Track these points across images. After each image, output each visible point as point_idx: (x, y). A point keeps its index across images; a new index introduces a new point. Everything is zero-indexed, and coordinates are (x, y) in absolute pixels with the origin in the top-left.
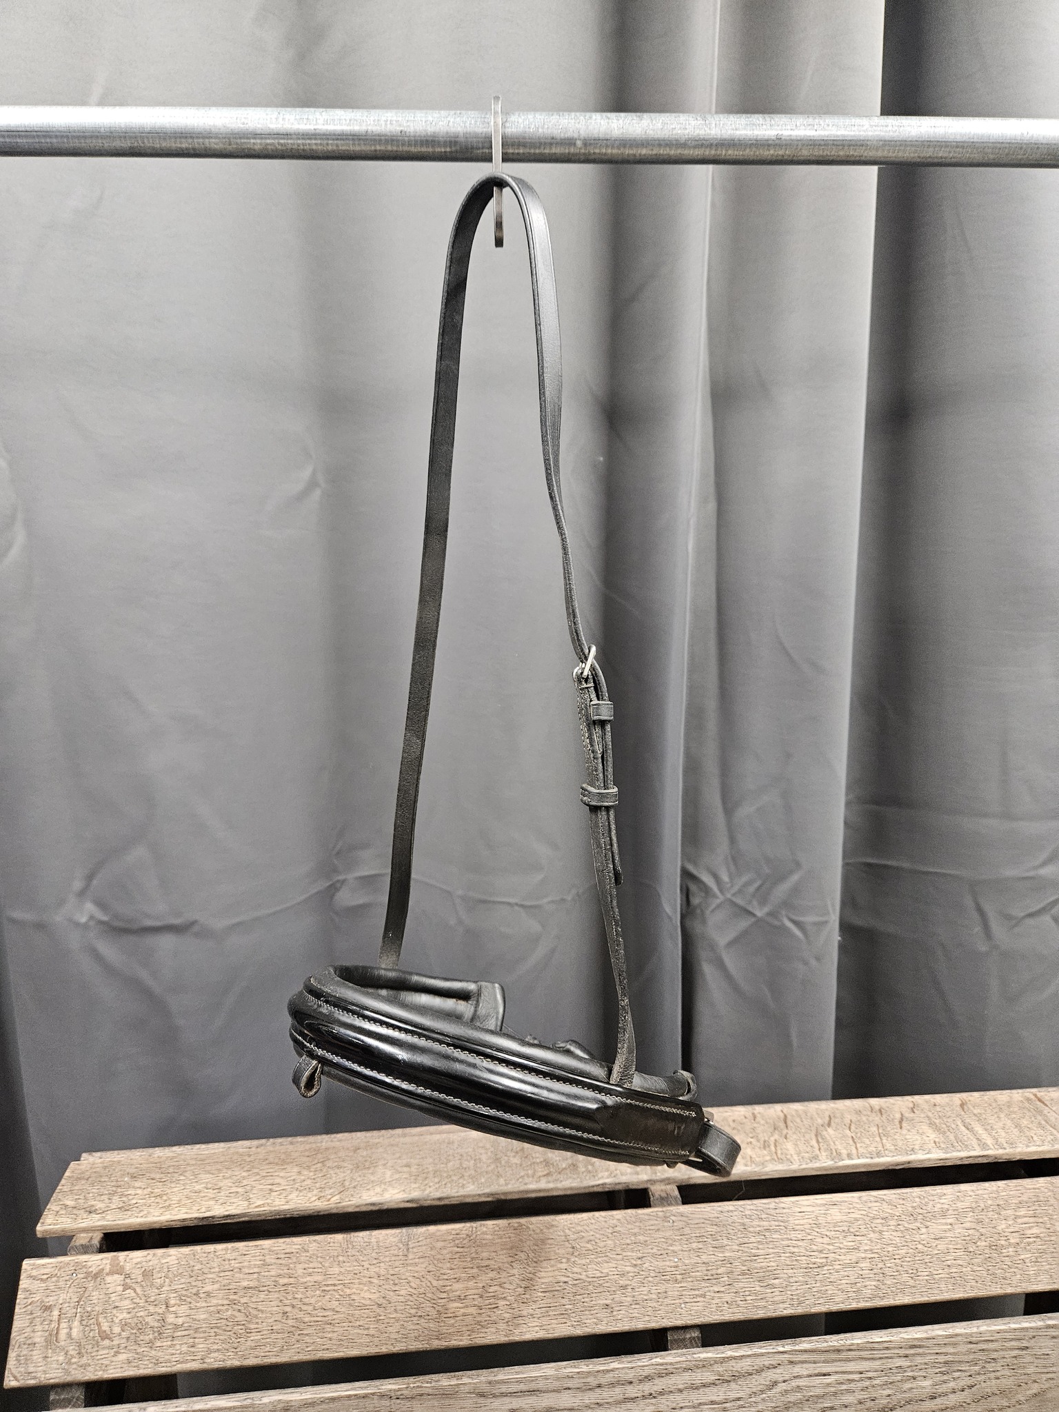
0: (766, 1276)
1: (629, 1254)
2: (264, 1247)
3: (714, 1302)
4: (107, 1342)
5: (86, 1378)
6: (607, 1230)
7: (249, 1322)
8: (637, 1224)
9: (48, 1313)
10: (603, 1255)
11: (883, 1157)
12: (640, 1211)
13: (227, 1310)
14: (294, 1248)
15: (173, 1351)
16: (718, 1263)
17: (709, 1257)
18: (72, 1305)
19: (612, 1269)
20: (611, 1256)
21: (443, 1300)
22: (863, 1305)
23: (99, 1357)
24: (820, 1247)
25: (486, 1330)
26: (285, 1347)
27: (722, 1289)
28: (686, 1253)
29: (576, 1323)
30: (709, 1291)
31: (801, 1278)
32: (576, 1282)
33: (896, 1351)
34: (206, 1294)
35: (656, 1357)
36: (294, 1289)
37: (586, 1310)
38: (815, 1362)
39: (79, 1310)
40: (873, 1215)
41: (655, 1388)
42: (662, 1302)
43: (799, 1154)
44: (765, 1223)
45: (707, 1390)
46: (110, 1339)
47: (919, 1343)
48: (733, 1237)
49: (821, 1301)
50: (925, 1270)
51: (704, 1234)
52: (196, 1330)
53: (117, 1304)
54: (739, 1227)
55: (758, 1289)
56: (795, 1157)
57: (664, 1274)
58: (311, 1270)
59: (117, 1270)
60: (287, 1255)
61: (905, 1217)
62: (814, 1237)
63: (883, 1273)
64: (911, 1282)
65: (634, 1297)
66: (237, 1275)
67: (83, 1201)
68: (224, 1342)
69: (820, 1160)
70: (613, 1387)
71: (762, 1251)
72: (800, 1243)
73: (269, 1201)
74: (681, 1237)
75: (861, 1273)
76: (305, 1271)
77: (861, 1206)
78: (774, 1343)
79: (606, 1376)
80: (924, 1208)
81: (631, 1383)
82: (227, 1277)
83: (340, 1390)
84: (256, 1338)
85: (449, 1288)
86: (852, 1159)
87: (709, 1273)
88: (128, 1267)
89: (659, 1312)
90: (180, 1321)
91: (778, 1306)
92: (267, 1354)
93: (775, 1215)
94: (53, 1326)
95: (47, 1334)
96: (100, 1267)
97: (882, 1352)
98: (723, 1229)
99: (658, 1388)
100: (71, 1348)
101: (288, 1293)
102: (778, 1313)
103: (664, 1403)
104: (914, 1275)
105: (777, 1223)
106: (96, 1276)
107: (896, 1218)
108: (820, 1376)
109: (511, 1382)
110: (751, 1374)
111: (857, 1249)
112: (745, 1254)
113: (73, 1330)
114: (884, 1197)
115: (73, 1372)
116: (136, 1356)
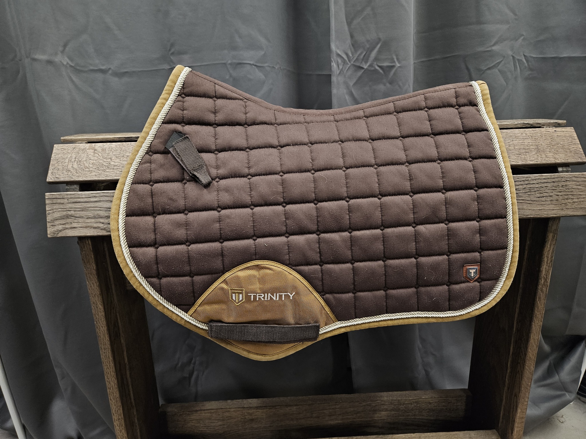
4: (87, 169)
5: (79, 179)
9: (64, 160)
15: (114, 173)
18: (74, 158)
23: (84, 174)
39: (76, 160)
46: (88, 168)
53: (91, 158)
59: (91, 148)
88: (96, 148)
90: (116, 164)
94: (66, 164)
95: (63, 166)
96: (85, 147)
100: (73, 170)
106: (83, 150)
113: (73, 166)
115: (74, 178)
116: (99, 174)
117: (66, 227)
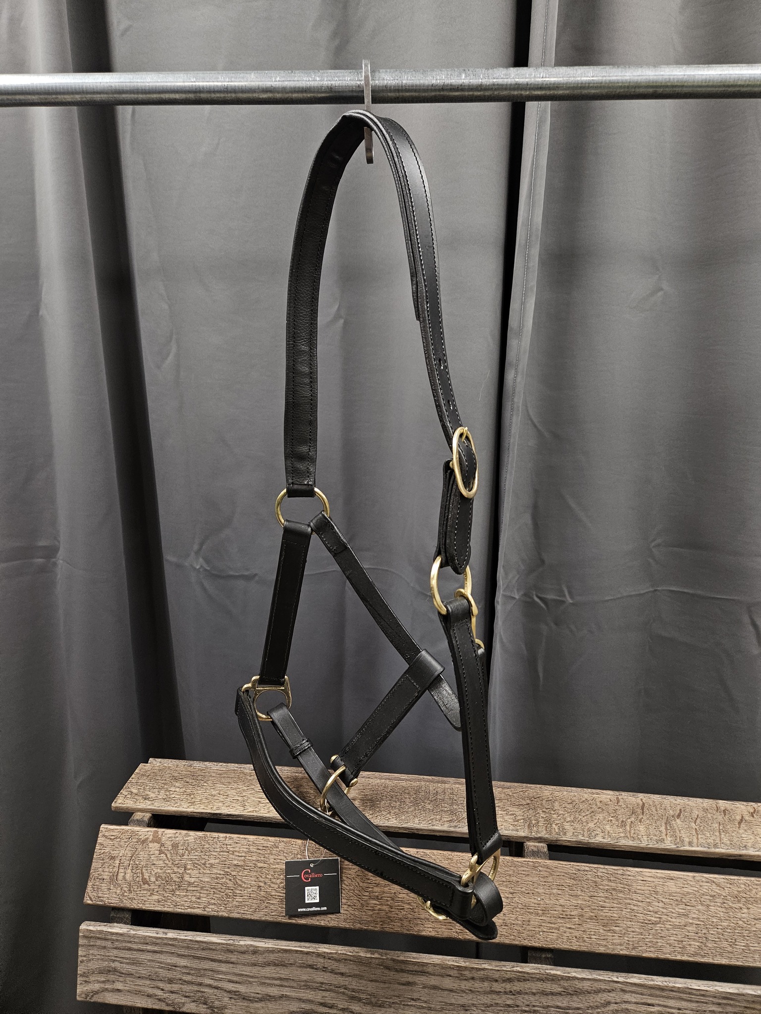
0: (608, 924)
1: (504, 889)
2: (250, 840)
3: (565, 935)
4: (146, 886)
5: (132, 907)
7: (236, 889)
8: (512, 868)
9: (113, 861)
11: (718, 848)
12: (516, 859)
13: (223, 878)
14: (269, 844)
15: (187, 900)
16: (572, 907)
17: (565, 901)
18: (127, 858)
21: (366, 897)
22: (685, 958)
23: (141, 895)
24: (656, 909)
25: (395, 924)
26: (257, 910)
27: (573, 927)
28: (548, 895)
29: (459, 931)
30: (563, 926)
31: (637, 930)
33: (711, 999)
34: (210, 865)
35: (517, 967)
36: (267, 872)
38: (642, 994)
39: (131, 862)
40: (703, 892)
41: (515, 988)
42: (526, 928)
43: (648, 835)
44: (613, 884)
45: (554, 997)
46: (148, 884)
47: (731, 997)
48: (586, 890)
49: (652, 949)
50: (743, 942)
51: (563, 884)
52: (202, 888)
53: (154, 862)
54: (592, 884)
55: (601, 931)
56: (646, 839)
57: (529, 907)
58: (279, 861)
59: (156, 840)
60: (264, 848)
61: (730, 898)
62: (651, 901)
63: (706, 938)
64: (730, 949)
65: (504, 920)
66: (231, 856)
67: (142, 791)
68: (219, 899)
69: (665, 843)
70: (484, 981)
72: (640, 904)
73: (257, 809)
74: (546, 883)
75: (687, 934)
76: (275, 861)
77: (694, 884)
78: (611, 973)
79: (479, 973)
80: (748, 893)
81: (497, 981)
82: (224, 856)
83: (291, 945)
84: (239, 900)
85: (370, 889)
86: (693, 847)
87: (564, 913)
88: (164, 839)
89: (522, 935)
90: (192, 880)
91: (616, 946)
92: (246, 912)
93: (622, 879)
94: (115, 870)
95: (111, 874)
96: (146, 837)
97: (698, 997)
98: (579, 883)
99: (518, 989)
100: (125, 886)
101: (263, 873)
102: (616, 952)
103: (521, 1000)
104: (733, 944)
105: (622, 886)
106: (144, 842)
107: (723, 897)
108: (645, 1005)
109: (410, 964)
110: (589, 993)
111: (686, 916)
112: (594, 904)
113: (126, 875)
114: (715, 880)
115: (125, 901)
116: (163, 898)
117: (106, 987)
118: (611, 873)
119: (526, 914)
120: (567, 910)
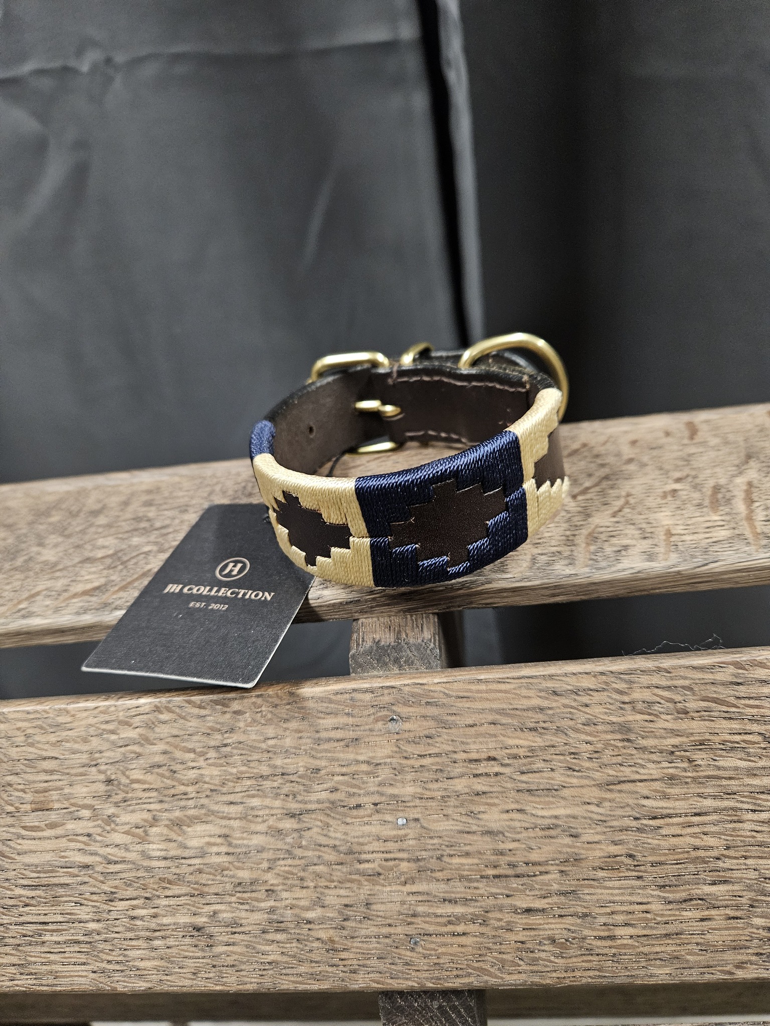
1: (267, 802)
3: (512, 937)
6: (204, 738)
8: (293, 725)
10: (191, 803)
16: (531, 833)
17: (506, 816)
19: (212, 840)
20: (215, 808)
27: (540, 904)
28: (433, 804)
29: (111, 967)
30: (501, 909)
32: (113, 868)
37: (138, 938)
42: (355, 929)
44: (697, 726)
51: (493, 754)
54: (609, 737)
55: (656, 906)
57: (364, 856)
65: (272, 911)
71: (677, 803)
74: (426, 761)
87: (503, 860)
89: (344, 955)
93: (732, 700)
105: (738, 726)
112: (620, 812)
118: (687, 683)
119: (352, 881)
120: (512, 846)
